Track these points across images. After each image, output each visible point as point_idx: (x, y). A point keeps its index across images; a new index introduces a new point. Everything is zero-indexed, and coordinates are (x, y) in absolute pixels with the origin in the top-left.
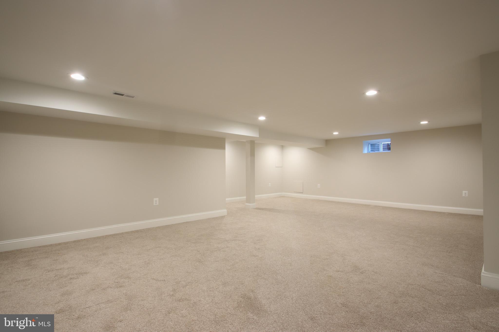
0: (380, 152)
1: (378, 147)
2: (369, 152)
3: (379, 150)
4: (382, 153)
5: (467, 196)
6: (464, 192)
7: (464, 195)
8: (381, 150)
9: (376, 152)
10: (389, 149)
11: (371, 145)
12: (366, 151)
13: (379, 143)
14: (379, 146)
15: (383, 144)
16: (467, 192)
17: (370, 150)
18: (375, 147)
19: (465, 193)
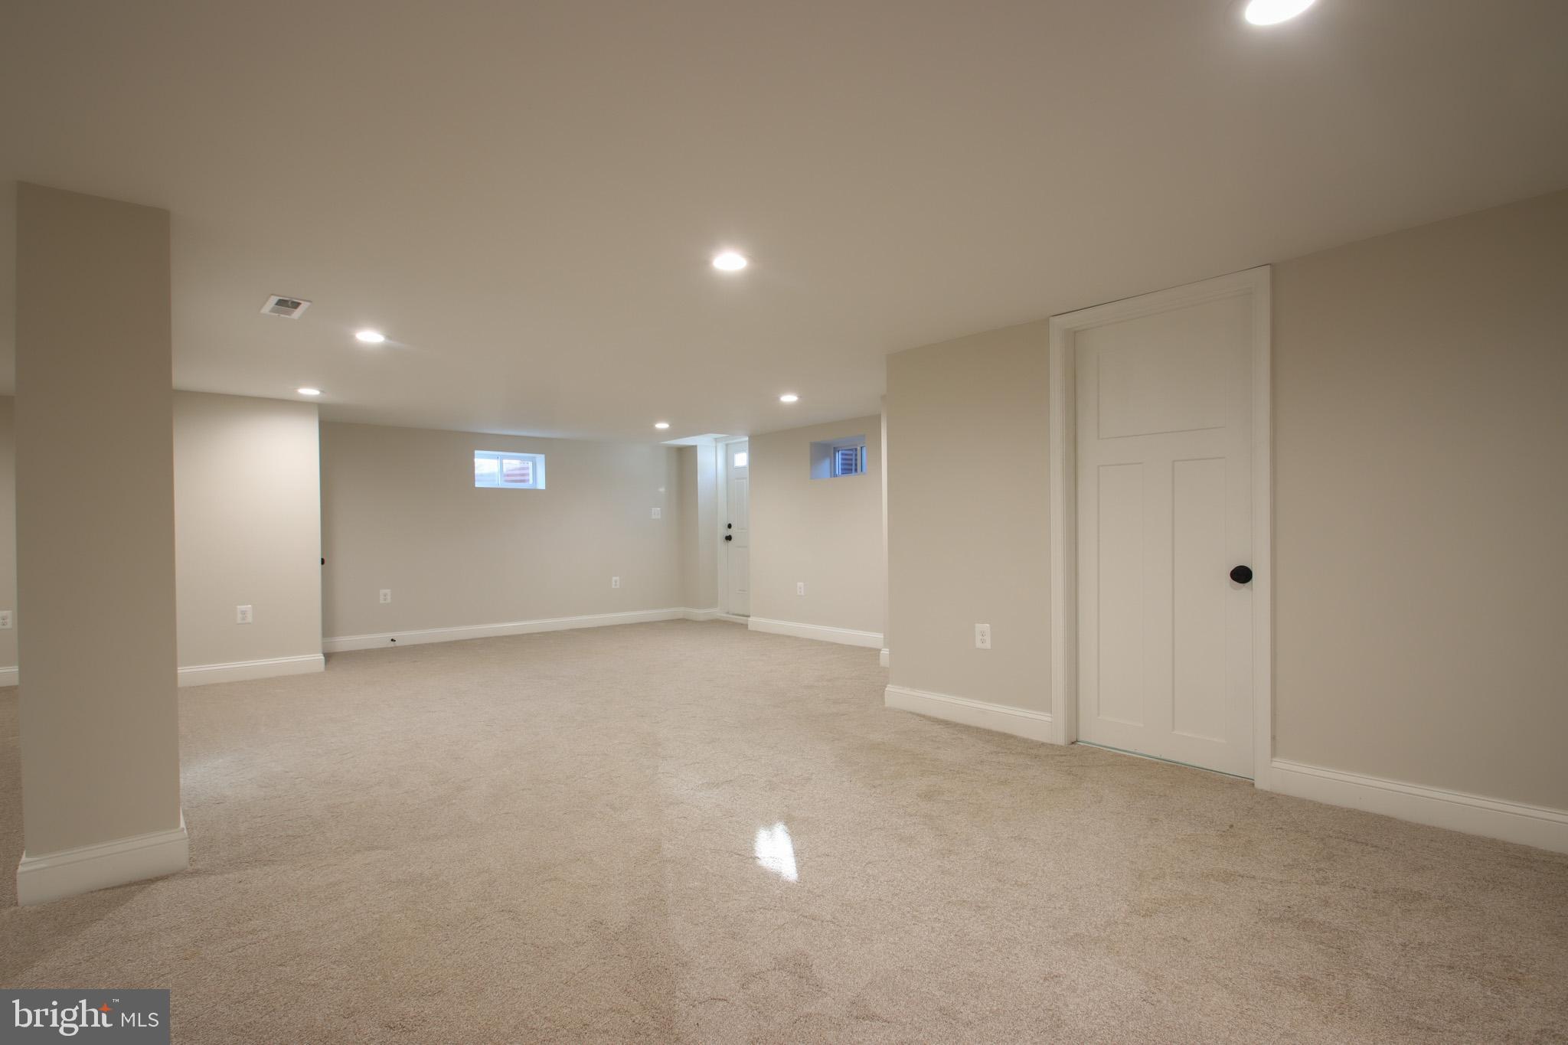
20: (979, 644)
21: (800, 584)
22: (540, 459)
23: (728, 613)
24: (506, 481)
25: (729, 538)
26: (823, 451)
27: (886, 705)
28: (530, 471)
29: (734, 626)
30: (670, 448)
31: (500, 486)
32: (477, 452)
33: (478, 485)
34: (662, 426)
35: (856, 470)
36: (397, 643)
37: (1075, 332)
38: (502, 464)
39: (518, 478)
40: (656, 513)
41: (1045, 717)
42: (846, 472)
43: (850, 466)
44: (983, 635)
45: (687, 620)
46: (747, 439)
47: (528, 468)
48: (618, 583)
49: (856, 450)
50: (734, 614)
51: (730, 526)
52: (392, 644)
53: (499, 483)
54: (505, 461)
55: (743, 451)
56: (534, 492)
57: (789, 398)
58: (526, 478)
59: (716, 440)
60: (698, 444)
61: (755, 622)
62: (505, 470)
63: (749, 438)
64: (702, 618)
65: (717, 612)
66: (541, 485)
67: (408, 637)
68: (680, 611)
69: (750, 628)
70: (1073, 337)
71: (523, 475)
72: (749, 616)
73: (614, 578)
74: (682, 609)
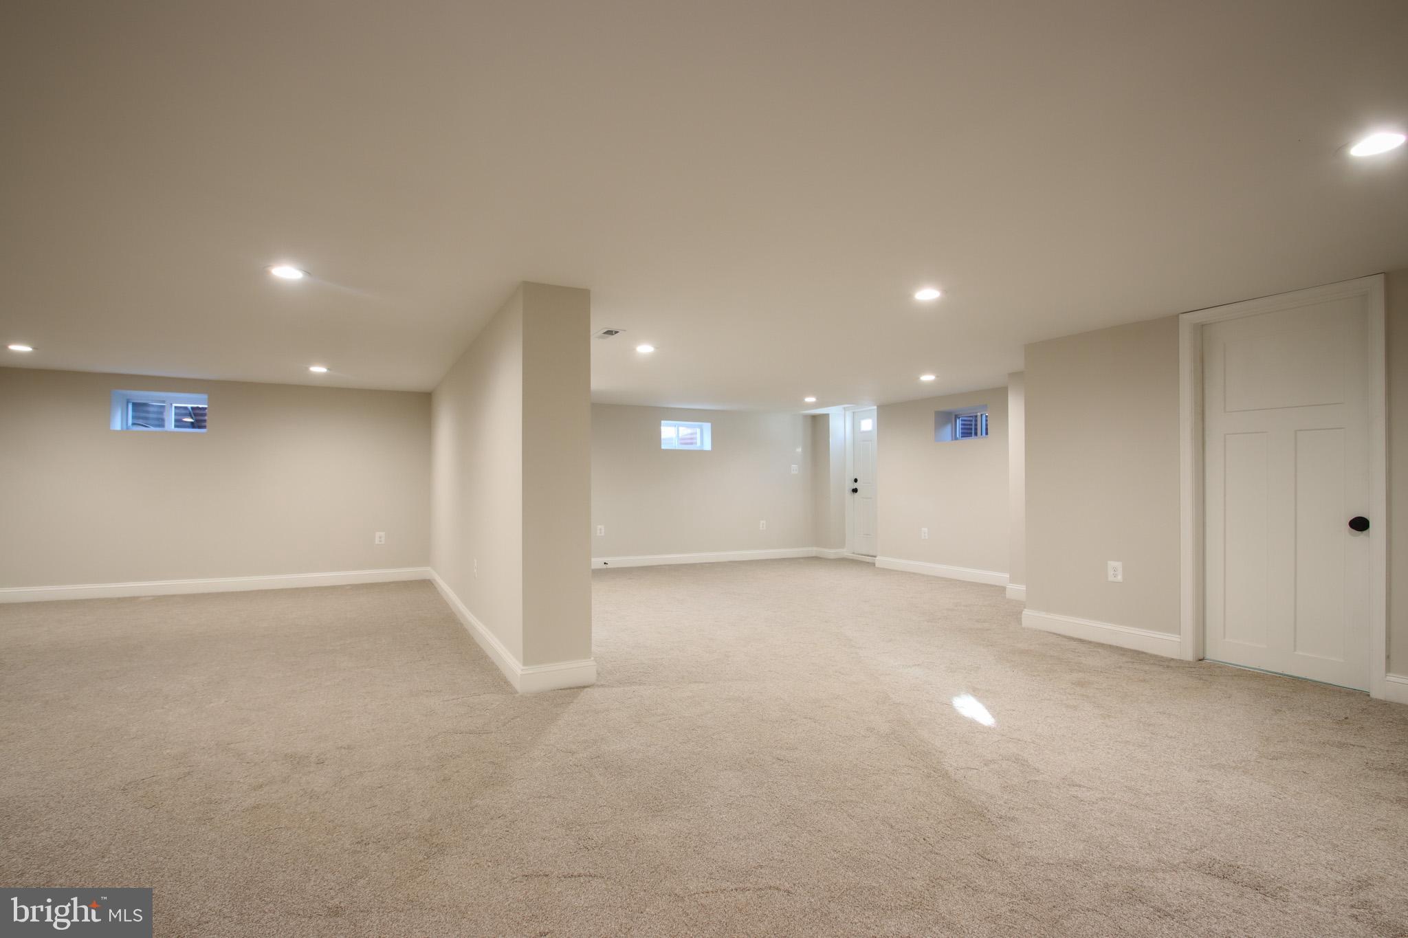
0: (166, 432)
1: (159, 416)
2: (128, 428)
3: (162, 426)
4: (171, 432)
5: (383, 543)
6: (378, 534)
7: (377, 542)
8: (170, 424)
9: (152, 429)
10: (199, 423)
11: (135, 405)
12: (117, 424)
13: (164, 402)
14: (162, 413)
15: (176, 407)
16: (383, 534)
17: (130, 421)
18: (148, 412)
19: (380, 537)
20: (1111, 578)
21: (925, 530)
22: (707, 427)
23: (853, 553)
24: (682, 444)
25: (855, 491)
26: (945, 418)
27: (1024, 625)
28: (698, 436)
29: (862, 563)
30: (806, 416)
31: (677, 448)
32: (663, 422)
33: (663, 447)
34: (810, 400)
35: (976, 434)
36: (608, 566)
37: (1202, 325)
38: (678, 431)
39: (689, 441)
40: (795, 468)
41: (1175, 638)
42: (966, 435)
43: (970, 429)
44: (1115, 570)
45: (820, 558)
46: (875, 407)
47: (696, 433)
48: (764, 526)
49: (976, 416)
50: (859, 554)
51: (856, 480)
52: (605, 566)
53: (676, 445)
54: (681, 428)
55: (869, 417)
56: (701, 453)
57: (928, 378)
58: (694, 441)
59: (844, 408)
60: (830, 413)
61: (881, 561)
62: (680, 435)
63: (878, 407)
64: (832, 557)
65: (845, 552)
66: (708, 446)
67: (615, 561)
68: (813, 551)
69: (876, 565)
70: (1201, 330)
71: (692, 439)
72: (875, 557)
73: (762, 522)
74: (815, 549)
